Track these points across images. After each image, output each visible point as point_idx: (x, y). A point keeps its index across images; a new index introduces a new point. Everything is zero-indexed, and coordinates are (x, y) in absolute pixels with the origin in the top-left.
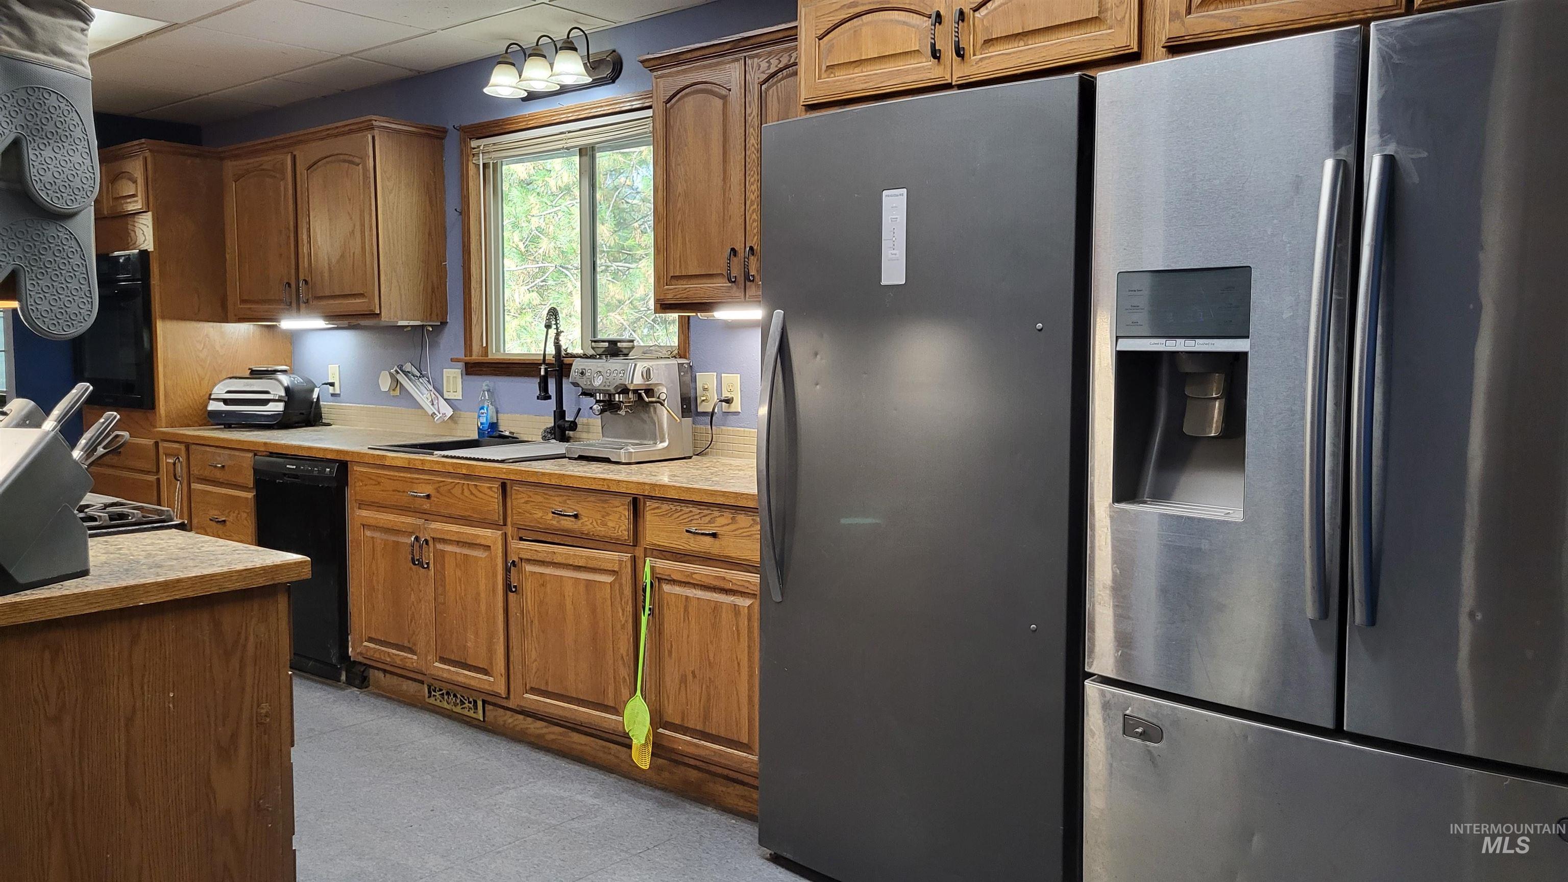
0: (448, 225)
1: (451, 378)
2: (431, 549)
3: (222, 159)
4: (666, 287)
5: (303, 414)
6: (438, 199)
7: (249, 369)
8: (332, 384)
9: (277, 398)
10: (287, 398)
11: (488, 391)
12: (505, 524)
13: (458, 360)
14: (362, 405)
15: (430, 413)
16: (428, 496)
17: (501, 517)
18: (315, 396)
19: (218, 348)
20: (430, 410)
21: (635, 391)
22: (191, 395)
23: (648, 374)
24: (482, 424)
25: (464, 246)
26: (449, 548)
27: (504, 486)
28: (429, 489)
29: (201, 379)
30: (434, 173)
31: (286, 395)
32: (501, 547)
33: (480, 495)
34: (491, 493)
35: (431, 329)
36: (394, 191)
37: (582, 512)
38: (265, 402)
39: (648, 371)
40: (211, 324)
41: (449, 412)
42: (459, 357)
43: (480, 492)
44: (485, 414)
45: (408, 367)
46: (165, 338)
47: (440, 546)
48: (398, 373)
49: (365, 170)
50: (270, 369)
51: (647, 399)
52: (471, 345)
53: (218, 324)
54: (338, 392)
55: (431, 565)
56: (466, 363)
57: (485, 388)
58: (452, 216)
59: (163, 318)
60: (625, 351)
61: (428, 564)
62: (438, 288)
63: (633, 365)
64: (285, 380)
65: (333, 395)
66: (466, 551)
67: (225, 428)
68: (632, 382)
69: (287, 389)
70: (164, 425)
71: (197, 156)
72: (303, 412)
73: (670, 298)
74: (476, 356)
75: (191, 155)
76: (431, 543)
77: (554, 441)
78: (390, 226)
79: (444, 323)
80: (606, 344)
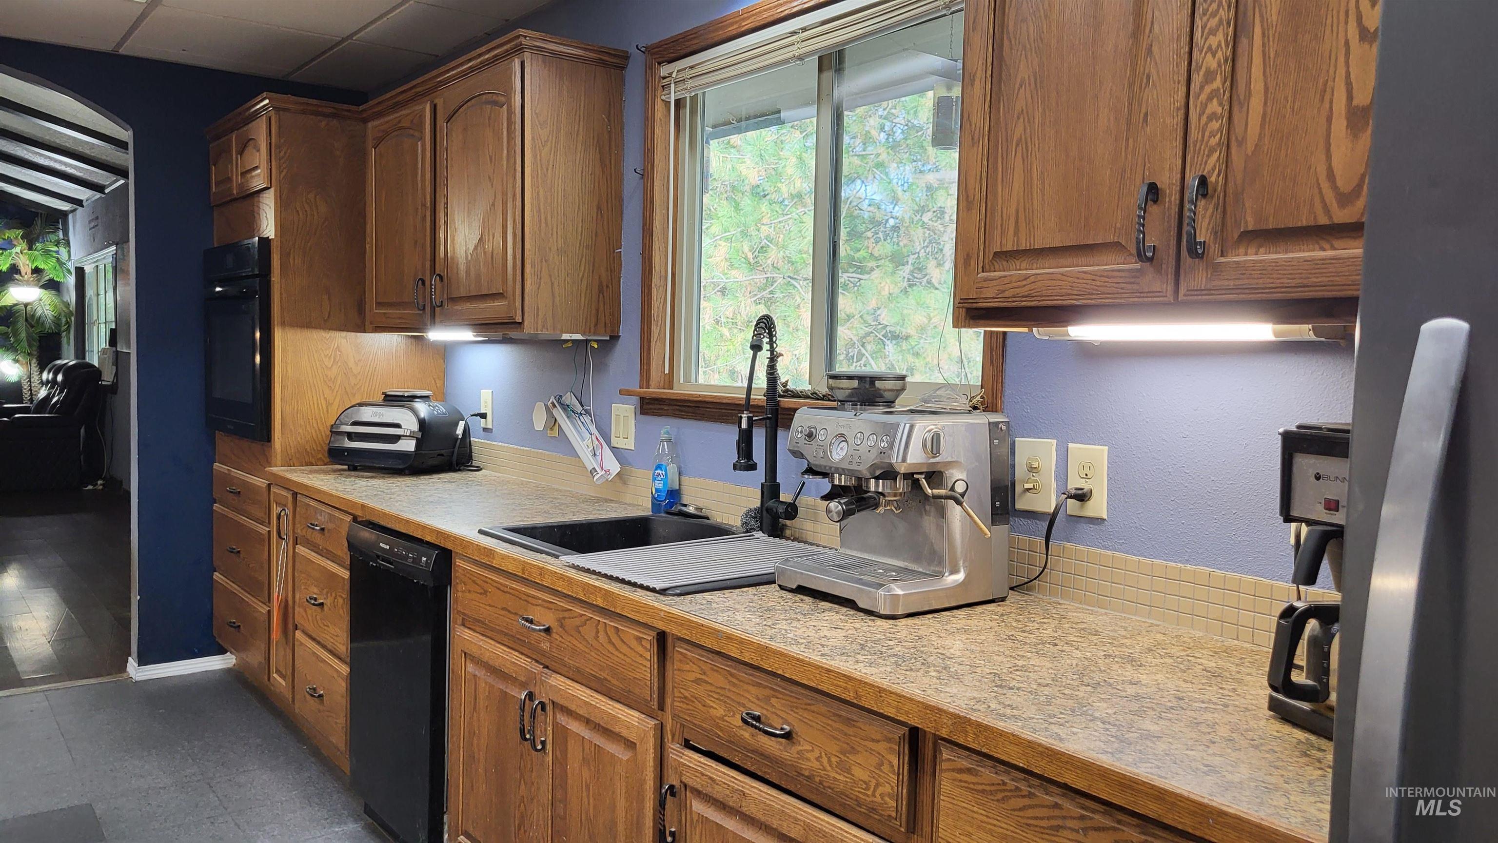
0: (626, 194)
1: (622, 417)
2: (550, 719)
3: (365, 121)
4: (981, 275)
5: (442, 455)
6: (613, 155)
7: (383, 393)
8: (483, 416)
9: (408, 434)
10: (421, 433)
11: (669, 441)
12: (661, 708)
13: (629, 393)
14: (516, 447)
15: (590, 468)
16: (548, 630)
17: (655, 696)
18: (459, 431)
19: (351, 364)
20: (590, 462)
21: (908, 476)
22: (315, 425)
23: (934, 444)
24: (657, 490)
25: (644, 225)
26: (574, 726)
27: (662, 638)
28: (548, 619)
29: (329, 404)
30: (609, 121)
31: (420, 430)
32: (652, 751)
33: (624, 649)
34: (640, 649)
35: (596, 346)
36: (549, 144)
37: (799, 728)
38: (396, 438)
39: (936, 439)
40: (344, 334)
41: (614, 467)
42: (631, 388)
43: (623, 641)
44: (662, 477)
45: (570, 399)
46: (284, 351)
47: (562, 719)
48: (554, 406)
49: (510, 112)
50: (406, 394)
51: (929, 491)
52: (649, 370)
53: (353, 333)
54: (490, 426)
55: (549, 747)
56: (642, 399)
57: (664, 436)
58: (631, 181)
59: (283, 324)
60: (888, 396)
61: (543, 743)
62: (607, 286)
63: (908, 426)
64: (423, 409)
65: (485, 430)
66: (599, 740)
67: (349, 470)
68: (904, 460)
69: (422, 423)
70: (279, 463)
71: (334, 116)
72: (443, 452)
73: (990, 297)
74: (654, 390)
75: (326, 115)
76: (549, 708)
77: (759, 534)
78: (541, 193)
79: (615, 338)
80: (855, 383)
